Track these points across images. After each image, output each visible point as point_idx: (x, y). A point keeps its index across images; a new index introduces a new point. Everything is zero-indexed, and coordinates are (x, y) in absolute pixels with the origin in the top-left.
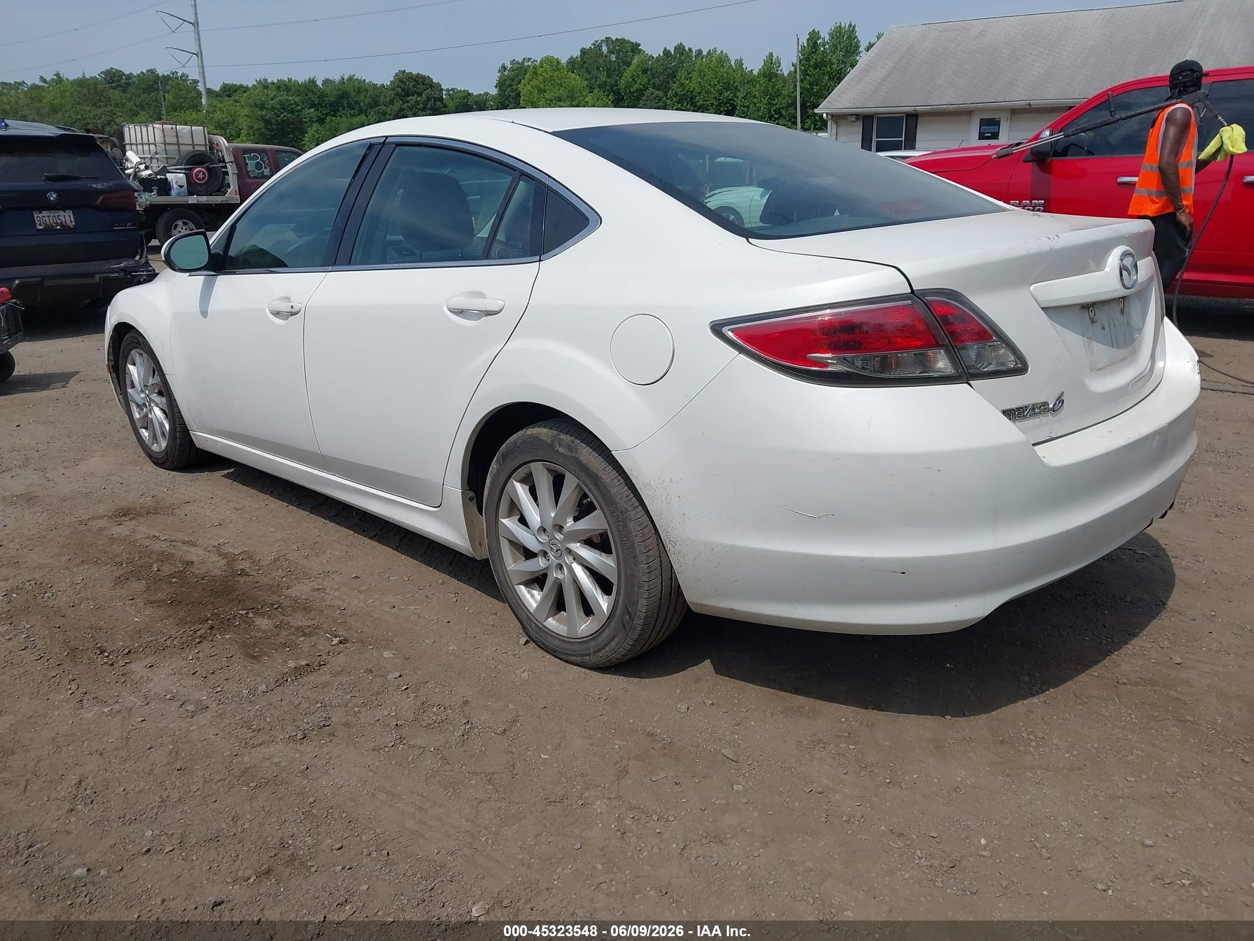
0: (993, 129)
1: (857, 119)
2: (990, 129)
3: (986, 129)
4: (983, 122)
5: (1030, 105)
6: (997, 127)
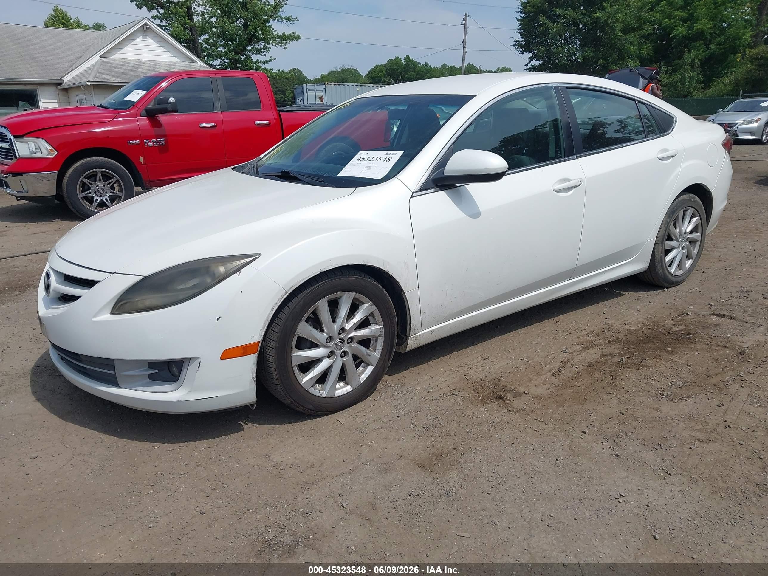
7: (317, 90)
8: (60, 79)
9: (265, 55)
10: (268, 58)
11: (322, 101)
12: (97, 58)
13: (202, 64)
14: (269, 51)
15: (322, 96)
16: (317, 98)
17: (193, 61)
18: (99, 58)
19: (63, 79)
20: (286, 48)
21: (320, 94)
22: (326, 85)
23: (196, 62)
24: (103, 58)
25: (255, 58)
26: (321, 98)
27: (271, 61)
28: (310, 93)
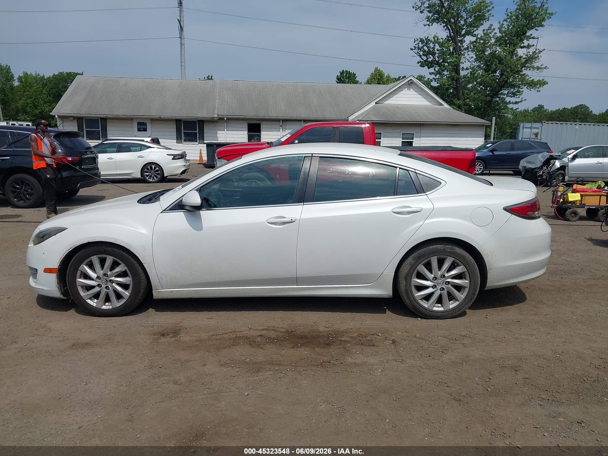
0: (144, 127)
1: (74, 119)
2: (142, 127)
3: (140, 127)
4: (139, 124)
5: (160, 118)
6: (145, 126)
7: (533, 128)
8: (347, 118)
9: (519, 97)
10: (518, 100)
11: (537, 136)
12: (373, 104)
13: (447, 107)
14: (522, 94)
15: (538, 133)
16: (532, 134)
17: (441, 105)
18: (375, 104)
19: (349, 118)
20: (539, 91)
21: (536, 131)
22: (543, 124)
23: (443, 105)
24: (377, 104)
25: (508, 99)
26: (536, 134)
27: (521, 101)
28: (525, 130)
